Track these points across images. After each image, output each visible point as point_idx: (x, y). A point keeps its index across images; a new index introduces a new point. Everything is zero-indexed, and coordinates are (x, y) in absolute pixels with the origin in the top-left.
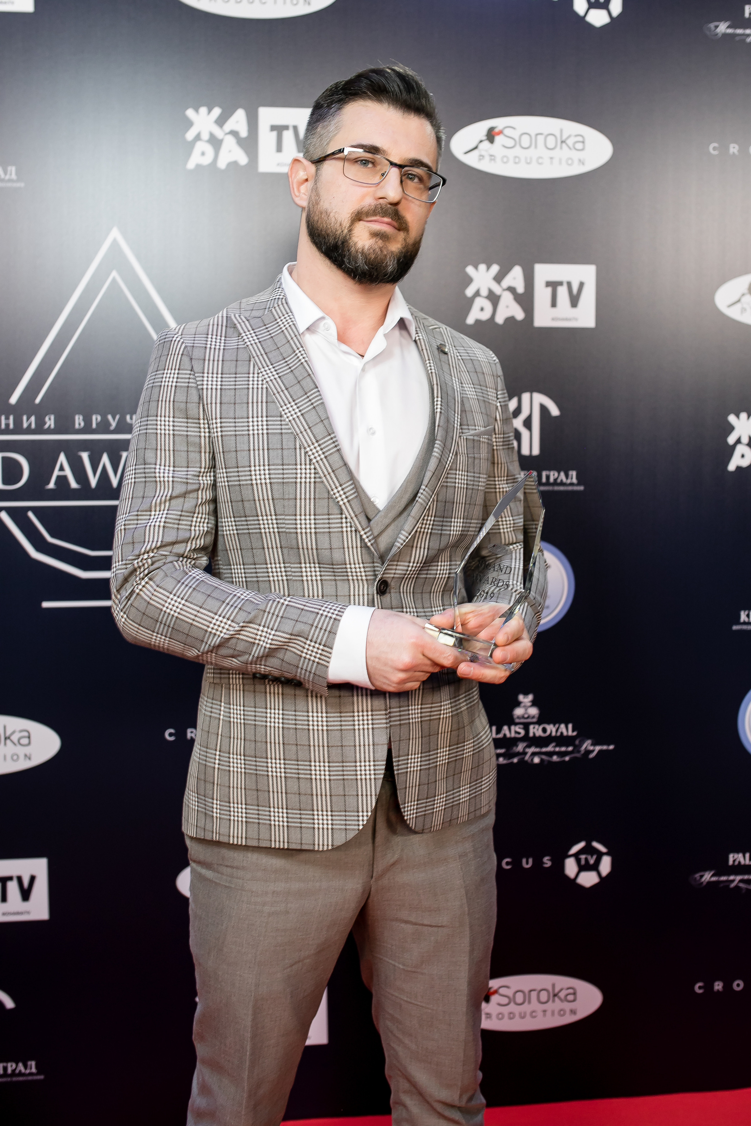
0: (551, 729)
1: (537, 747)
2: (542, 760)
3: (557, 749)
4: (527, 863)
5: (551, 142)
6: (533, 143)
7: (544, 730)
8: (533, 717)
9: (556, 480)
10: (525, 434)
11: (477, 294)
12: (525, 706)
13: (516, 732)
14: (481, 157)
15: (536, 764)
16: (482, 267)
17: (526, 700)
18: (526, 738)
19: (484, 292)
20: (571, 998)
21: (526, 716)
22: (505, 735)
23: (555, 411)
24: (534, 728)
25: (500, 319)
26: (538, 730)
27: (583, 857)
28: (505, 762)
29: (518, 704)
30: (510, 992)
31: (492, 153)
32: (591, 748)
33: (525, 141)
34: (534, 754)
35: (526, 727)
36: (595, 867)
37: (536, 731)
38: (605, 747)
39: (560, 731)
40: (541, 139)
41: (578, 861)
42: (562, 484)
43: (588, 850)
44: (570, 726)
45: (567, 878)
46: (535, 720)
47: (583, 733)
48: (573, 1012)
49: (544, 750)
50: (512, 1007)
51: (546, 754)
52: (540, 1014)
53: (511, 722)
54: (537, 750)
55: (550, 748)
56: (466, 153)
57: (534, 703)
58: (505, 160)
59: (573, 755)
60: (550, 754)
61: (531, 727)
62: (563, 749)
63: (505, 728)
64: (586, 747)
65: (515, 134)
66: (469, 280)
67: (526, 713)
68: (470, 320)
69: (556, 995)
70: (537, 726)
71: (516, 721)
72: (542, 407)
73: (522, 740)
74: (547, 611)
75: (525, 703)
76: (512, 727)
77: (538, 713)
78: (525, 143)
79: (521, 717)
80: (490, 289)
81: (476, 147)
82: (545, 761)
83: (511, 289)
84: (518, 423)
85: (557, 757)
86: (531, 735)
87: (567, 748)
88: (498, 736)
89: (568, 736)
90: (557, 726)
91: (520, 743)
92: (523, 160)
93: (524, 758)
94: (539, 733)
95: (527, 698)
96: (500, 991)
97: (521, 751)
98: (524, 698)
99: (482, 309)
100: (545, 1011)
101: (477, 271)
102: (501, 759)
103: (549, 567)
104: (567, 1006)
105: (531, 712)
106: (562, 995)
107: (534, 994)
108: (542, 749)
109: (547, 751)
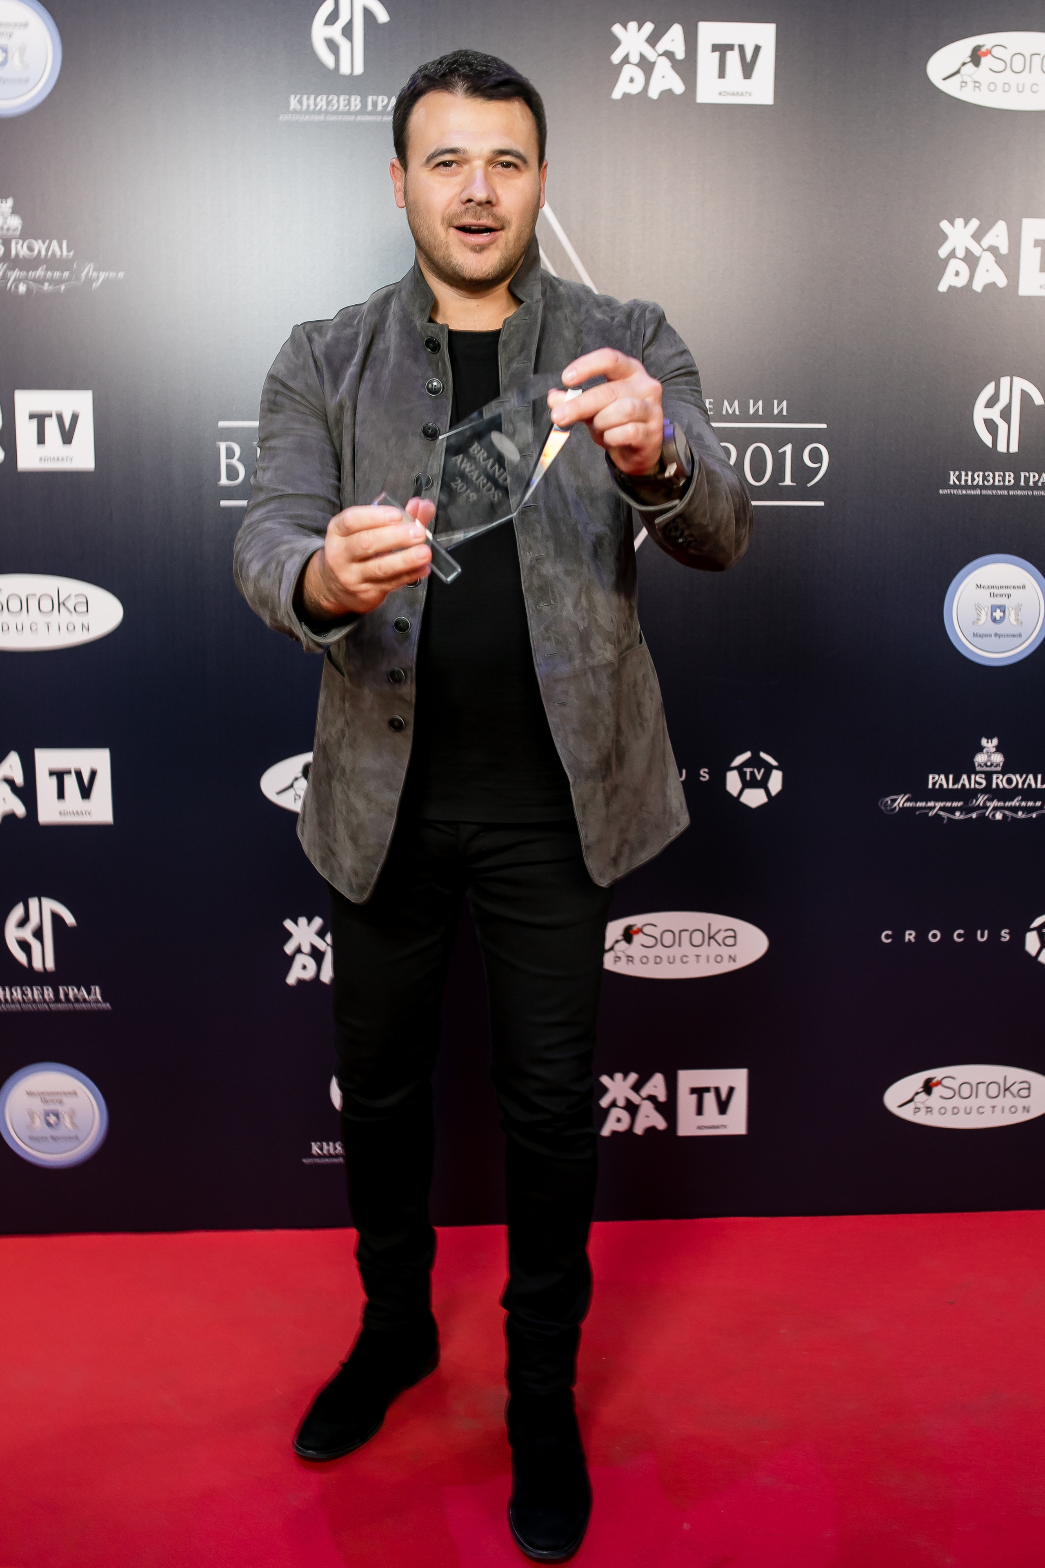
0: (1017, 779)
1: (999, 801)
2: (1005, 816)
3: (1023, 804)
4: (982, 936)
6: (1028, 66)
7: (1009, 781)
8: (998, 765)
9: (1035, 483)
10: (1002, 426)
11: (952, 254)
12: (988, 752)
13: (976, 782)
14: (964, 84)
15: (999, 821)
16: (959, 222)
17: (990, 744)
18: (988, 790)
19: (961, 253)
20: (1024, 1093)
21: (989, 764)
22: (963, 785)
23: (1038, 399)
24: (997, 778)
25: (978, 286)
26: (1002, 781)
28: (962, 817)
29: (981, 749)
30: (955, 1084)
31: (976, 80)
33: (1018, 63)
34: (996, 809)
35: (988, 776)
37: (999, 781)
39: (1028, 782)
40: (1037, 60)
41: (1041, 936)
42: (1043, 488)
44: (1039, 777)
45: (1028, 955)
46: (999, 769)
48: (1026, 1109)
49: (1008, 804)
50: (957, 1101)
51: (1010, 809)
52: (988, 1110)
53: (971, 770)
54: (1001, 804)
55: (1015, 803)
56: (944, 79)
57: (999, 749)
58: (992, 87)
59: (1040, 812)
60: (1015, 810)
61: (995, 776)
62: (1030, 804)
63: (964, 777)
65: (1007, 55)
66: (944, 237)
67: (989, 761)
68: (943, 287)
69: (1008, 1089)
70: (1001, 776)
71: (978, 769)
72: (1025, 395)
73: (983, 791)
74: (1018, 640)
75: (988, 748)
76: (973, 776)
77: (1003, 760)
78: (1018, 66)
79: (982, 765)
80: (967, 249)
81: (958, 72)
82: (1008, 817)
83: (993, 250)
84: (994, 414)
85: (1023, 813)
86: (994, 786)
87: (1035, 802)
88: (956, 787)
89: (1036, 789)
90: (1024, 776)
91: (981, 796)
92: (1014, 88)
93: (985, 813)
94: (1003, 784)
95: (992, 742)
96: (945, 1082)
97: (981, 804)
98: (988, 742)
99: (957, 274)
100: (994, 1107)
101: (953, 226)
102: (958, 814)
103: (1024, 587)
104: (1020, 1103)
105: (995, 760)
106: (1014, 1089)
107: (982, 1087)
108: (1005, 802)
109: (1011, 806)
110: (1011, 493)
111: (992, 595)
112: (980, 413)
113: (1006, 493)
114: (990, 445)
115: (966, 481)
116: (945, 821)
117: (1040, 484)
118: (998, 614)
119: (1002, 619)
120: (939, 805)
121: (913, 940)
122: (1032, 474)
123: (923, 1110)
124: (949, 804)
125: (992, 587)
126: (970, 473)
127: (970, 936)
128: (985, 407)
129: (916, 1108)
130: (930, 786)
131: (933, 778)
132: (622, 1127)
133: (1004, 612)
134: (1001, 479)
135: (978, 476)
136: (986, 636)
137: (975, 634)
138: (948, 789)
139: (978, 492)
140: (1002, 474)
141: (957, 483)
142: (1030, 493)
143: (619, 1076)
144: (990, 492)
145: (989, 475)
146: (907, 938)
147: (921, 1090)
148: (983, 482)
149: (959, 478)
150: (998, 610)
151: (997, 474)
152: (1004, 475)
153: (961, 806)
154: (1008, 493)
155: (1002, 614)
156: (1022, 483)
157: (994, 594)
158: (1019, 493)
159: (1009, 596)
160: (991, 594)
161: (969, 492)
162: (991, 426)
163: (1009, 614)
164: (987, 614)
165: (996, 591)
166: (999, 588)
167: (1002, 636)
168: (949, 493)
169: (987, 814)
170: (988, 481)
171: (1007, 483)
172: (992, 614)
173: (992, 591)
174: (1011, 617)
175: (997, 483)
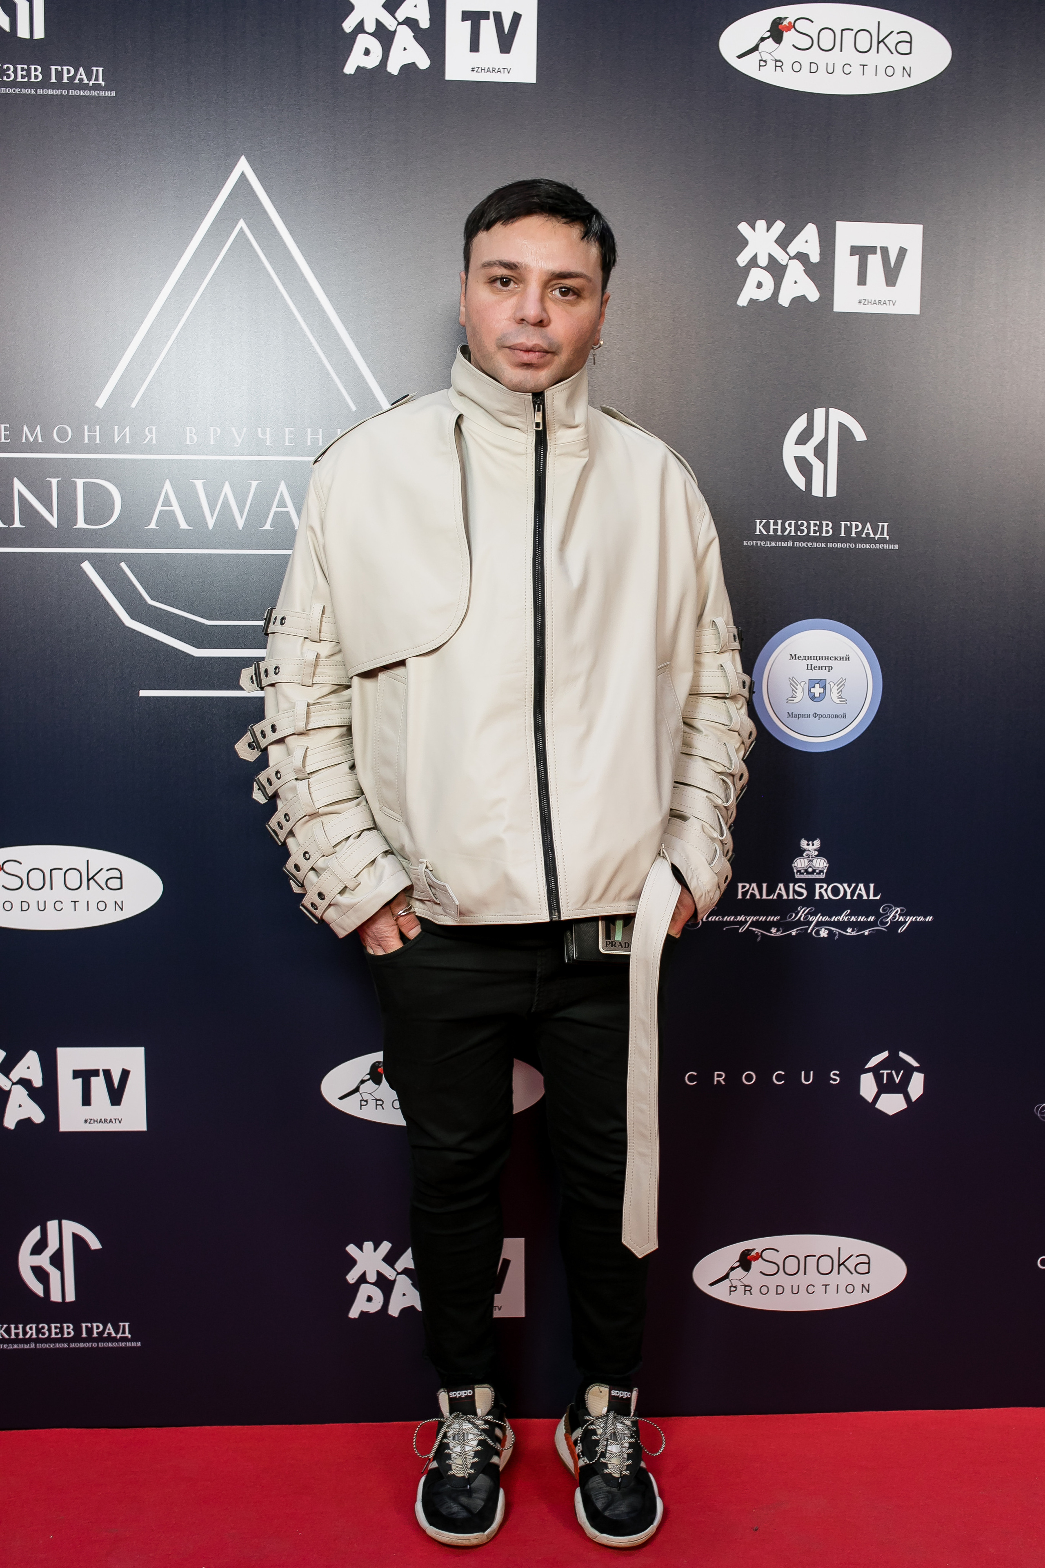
0: (844, 888)
1: (823, 915)
2: (830, 932)
3: (853, 919)
4: (807, 1079)
5: (863, 41)
6: (838, 43)
7: (836, 891)
8: (821, 871)
9: (859, 534)
10: (817, 467)
11: (753, 262)
12: (808, 856)
13: (795, 891)
14: (763, 62)
15: (823, 938)
16: (761, 224)
17: (811, 847)
18: (809, 901)
19: (763, 261)
20: (863, 1268)
21: (810, 870)
22: (780, 895)
23: (860, 435)
24: (821, 887)
25: (784, 300)
26: (826, 890)
27: (885, 1072)
28: (779, 934)
29: (800, 853)
30: (778, 1258)
31: (778, 57)
32: (902, 919)
33: (827, 40)
34: (820, 924)
35: (810, 885)
36: (902, 1088)
37: (824, 891)
38: (920, 919)
39: (858, 891)
40: (849, 36)
41: (878, 1078)
42: (868, 540)
43: (893, 1062)
44: (872, 886)
45: (862, 1100)
46: (822, 876)
47: (890, 896)
48: (866, 1288)
49: (835, 919)
50: (781, 1278)
51: (837, 924)
52: (819, 1289)
53: (789, 877)
54: (826, 919)
55: (843, 918)
56: (740, 57)
57: (821, 853)
58: (797, 67)
59: (875, 928)
60: (843, 925)
61: (817, 885)
62: (862, 919)
63: (781, 885)
64: (895, 917)
65: (812, 30)
66: (743, 243)
67: (810, 867)
68: (743, 301)
69: (843, 1263)
70: (825, 886)
71: (796, 876)
72: (843, 430)
73: (804, 903)
74: (843, 722)
75: (809, 850)
76: (791, 885)
77: (828, 865)
78: (826, 42)
79: (803, 871)
80: (770, 256)
81: (756, 48)
82: (835, 934)
83: (802, 257)
84: (807, 451)
85: (853, 931)
86: (817, 897)
87: (867, 917)
88: (771, 897)
89: (868, 901)
90: (854, 885)
91: (801, 909)
92: (822, 68)
93: (808, 928)
94: (828, 895)
95: (813, 845)
96: (765, 1255)
97: (802, 919)
98: (808, 845)
99: (760, 285)
100: (826, 1285)
101: (754, 229)
102: (774, 930)
103: (848, 658)
104: (858, 1280)
105: (817, 866)
106: (851, 1264)
107: (812, 1262)
108: (830, 917)
109: (838, 920)
110: (830, 545)
111: (809, 668)
112: (790, 451)
113: (823, 545)
114: (804, 489)
115: (775, 530)
116: (759, 939)
117: (864, 536)
118: (817, 690)
119: (822, 696)
120: (750, 919)
121: (723, 1083)
122: (854, 524)
123: (741, 1289)
124: (763, 918)
125: (810, 658)
126: (780, 522)
127: (792, 1078)
128: (796, 444)
129: (731, 1287)
130: (740, 897)
131: (744, 887)
132: (374, 1307)
133: (824, 688)
134: (816, 528)
135: (790, 525)
136: (803, 716)
137: (790, 714)
138: (761, 900)
139: (790, 544)
140: (818, 523)
141: (765, 533)
142: (852, 546)
143: (368, 1245)
144: (804, 545)
145: (802, 524)
146: (716, 1079)
147: (738, 1264)
148: (796, 532)
149: (766, 527)
150: (817, 686)
151: (812, 523)
152: (821, 524)
153: (778, 921)
154: (826, 545)
155: (822, 690)
156: (843, 535)
157: (811, 665)
158: (839, 545)
159: (830, 668)
160: (808, 665)
161: (779, 544)
162: (804, 465)
163: (831, 690)
164: (803, 689)
165: (815, 663)
166: (818, 659)
167: (822, 716)
168: (755, 545)
169: (809, 931)
170: (802, 531)
171: (824, 534)
172: (809, 690)
173: (809, 662)
174: (833, 694)
175: (812, 534)
